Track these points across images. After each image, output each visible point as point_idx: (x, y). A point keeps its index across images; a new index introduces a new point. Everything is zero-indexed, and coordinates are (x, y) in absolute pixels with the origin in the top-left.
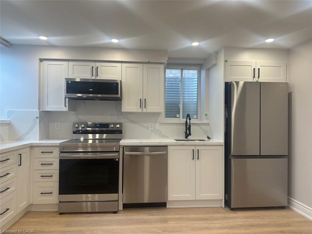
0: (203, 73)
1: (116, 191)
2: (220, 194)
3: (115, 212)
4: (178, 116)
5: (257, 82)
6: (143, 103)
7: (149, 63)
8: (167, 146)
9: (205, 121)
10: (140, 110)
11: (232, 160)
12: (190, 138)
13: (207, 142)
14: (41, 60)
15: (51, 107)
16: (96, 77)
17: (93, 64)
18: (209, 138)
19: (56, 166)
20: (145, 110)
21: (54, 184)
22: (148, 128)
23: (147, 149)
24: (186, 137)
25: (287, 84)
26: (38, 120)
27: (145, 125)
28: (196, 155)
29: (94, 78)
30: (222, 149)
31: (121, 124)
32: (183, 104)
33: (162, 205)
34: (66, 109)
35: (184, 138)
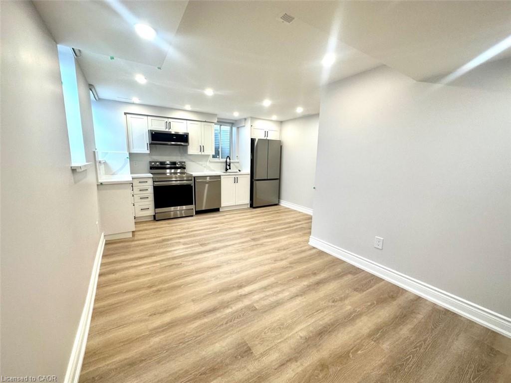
0: (234, 129)
1: (192, 204)
2: (248, 201)
3: (192, 216)
4: (218, 157)
5: (266, 139)
6: (202, 149)
7: (205, 122)
8: (220, 176)
9: (237, 161)
10: (200, 153)
11: (254, 182)
12: (229, 171)
13: (240, 173)
14: (125, 114)
15: (135, 150)
16: (169, 129)
17: (166, 120)
18: (240, 171)
19: (151, 191)
20: (203, 153)
21: (150, 202)
22: (202, 165)
23: (208, 178)
24: (226, 171)
25: (280, 141)
26: (128, 159)
27: (201, 163)
28: (236, 181)
29: (167, 130)
30: (249, 176)
31: (185, 162)
32: (222, 148)
33: (217, 210)
34: (148, 152)
35: (225, 171)
